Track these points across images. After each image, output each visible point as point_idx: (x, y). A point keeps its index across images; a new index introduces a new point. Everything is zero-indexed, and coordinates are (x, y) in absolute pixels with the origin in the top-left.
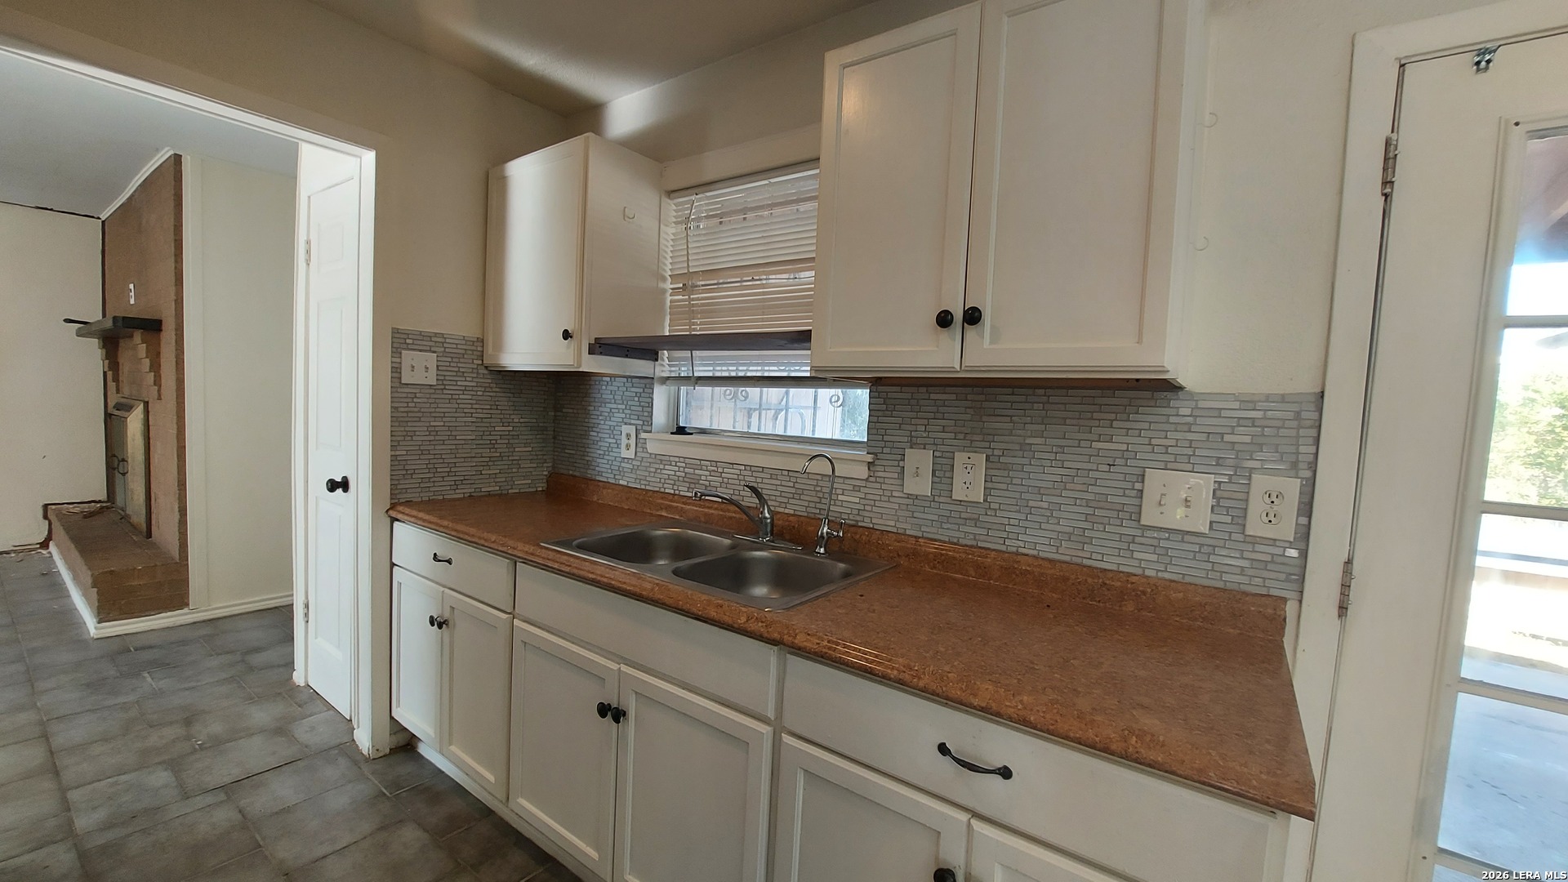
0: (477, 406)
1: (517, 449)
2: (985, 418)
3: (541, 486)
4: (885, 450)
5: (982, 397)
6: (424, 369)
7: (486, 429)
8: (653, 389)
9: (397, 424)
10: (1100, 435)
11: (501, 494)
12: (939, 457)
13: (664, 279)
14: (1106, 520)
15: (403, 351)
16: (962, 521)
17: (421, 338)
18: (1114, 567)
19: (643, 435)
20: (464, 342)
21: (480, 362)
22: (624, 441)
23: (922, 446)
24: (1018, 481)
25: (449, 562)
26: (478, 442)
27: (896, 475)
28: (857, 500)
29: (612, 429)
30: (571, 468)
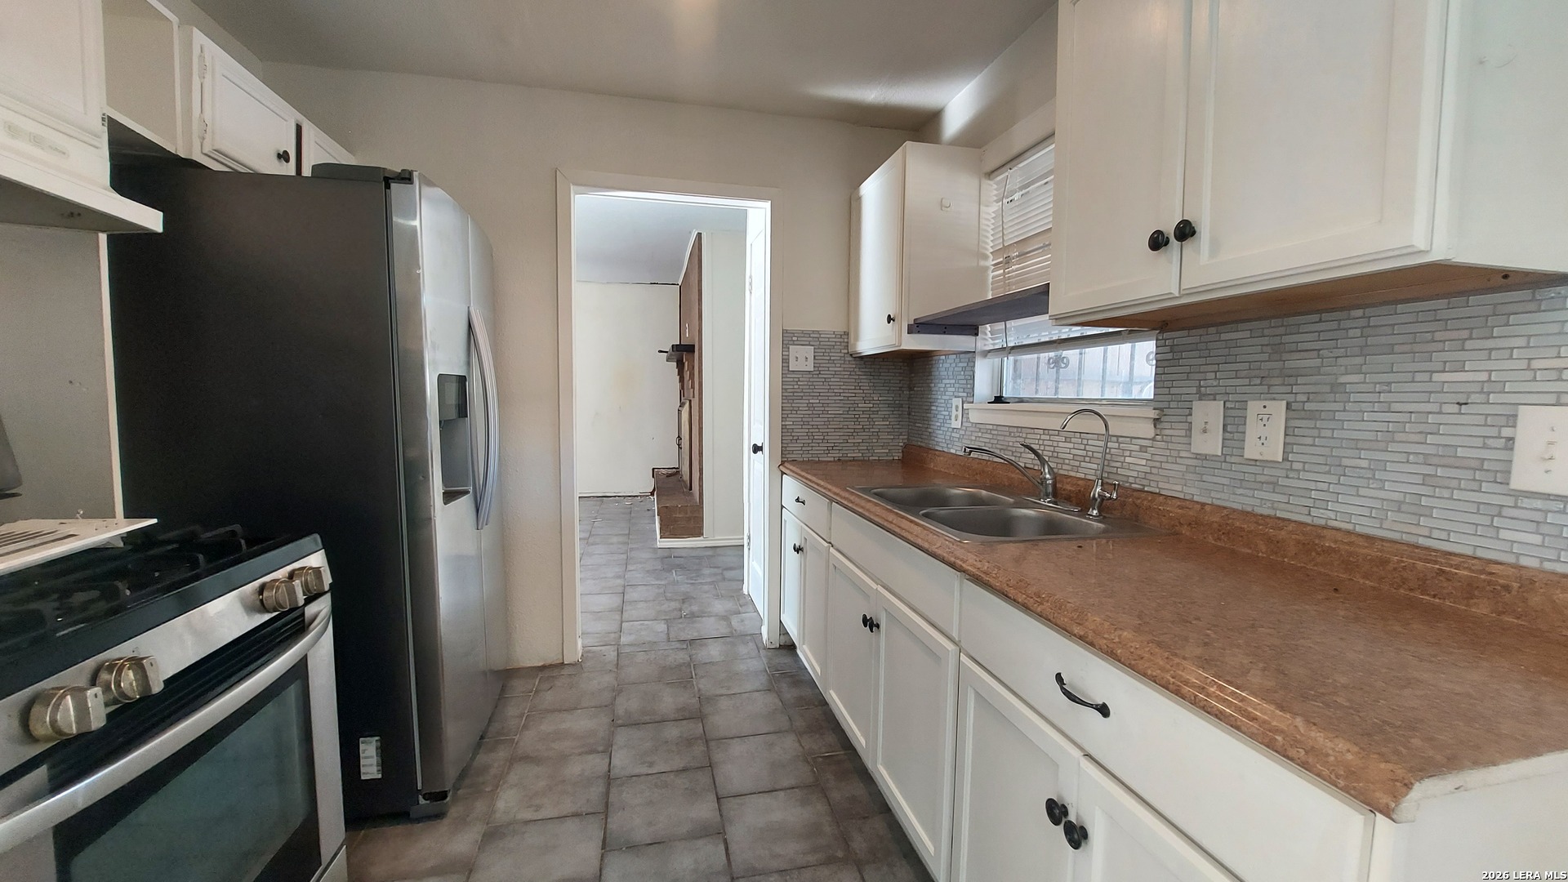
0: (844, 387)
1: (876, 423)
2: (1285, 356)
3: (897, 456)
4: (1173, 405)
5: (1281, 330)
6: (804, 359)
7: (851, 406)
8: (974, 362)
9: (786, 401)
10: (1445, 362)
11: (864, 460)
12: (1231, 408)
13: (985, 257)
14: (1454, 483)
15: (791, 347)
16: (1258, 486)
17: (803, 335)
18: (1469, 551)
19: (965, 406)
20: (834, 336)
21: (846, 351)
22: (954, 413)
23: (1212, 397)
24: (1328, 433)
25: (803, 503)
26: (845, 416)
27: (1183, 433)
28: (1144, 462)
29: (947, 402)
30: (919, 439)
